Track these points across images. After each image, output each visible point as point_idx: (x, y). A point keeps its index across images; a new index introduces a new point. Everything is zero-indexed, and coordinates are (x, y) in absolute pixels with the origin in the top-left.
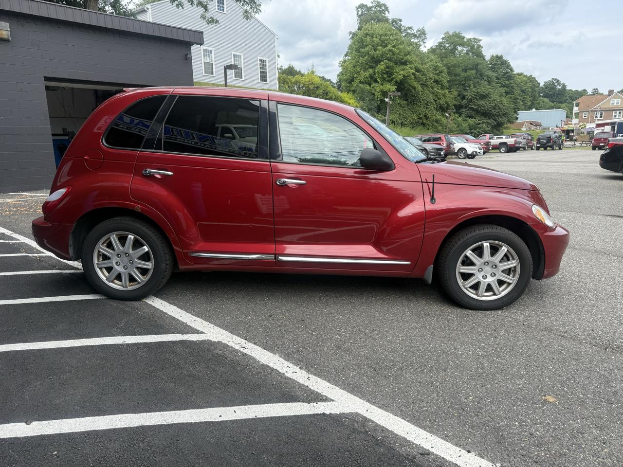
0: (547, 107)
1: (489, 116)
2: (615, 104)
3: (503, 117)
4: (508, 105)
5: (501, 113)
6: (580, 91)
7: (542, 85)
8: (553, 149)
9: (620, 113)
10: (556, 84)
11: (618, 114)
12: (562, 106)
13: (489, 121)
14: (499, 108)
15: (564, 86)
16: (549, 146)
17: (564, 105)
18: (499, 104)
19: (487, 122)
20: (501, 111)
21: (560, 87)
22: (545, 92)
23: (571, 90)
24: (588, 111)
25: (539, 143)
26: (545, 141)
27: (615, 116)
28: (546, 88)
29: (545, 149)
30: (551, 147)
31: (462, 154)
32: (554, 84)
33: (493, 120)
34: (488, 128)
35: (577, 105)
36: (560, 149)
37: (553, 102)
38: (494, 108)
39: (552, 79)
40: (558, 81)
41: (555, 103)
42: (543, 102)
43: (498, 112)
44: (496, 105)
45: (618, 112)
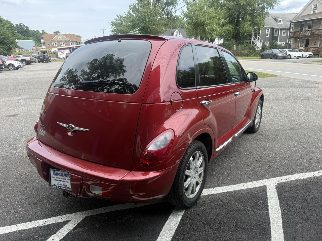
0: (22, 38)
1: (3, 43)
2: (60, 39)
3: (11, 44)
4: (13, 38)
5: (10, 42)
6: (36, 31)
7: (15, 26)
8: (48, 62)
9: (63, 43)
10: (23, 26)
11: (63, 44)
12: (30, 38)
13: (3, 46)
14: (8, 39)
15: (27, 27)
16: (45, 61)
17: (31, 38)
18: (7, 37)
19: (2, 47)
20: (10, 41)
21: (25, 28)
22: (17, 30)
23: (31, 30)
24: (49, 42)
25: (40, 59)
26: (42, 58)
27: (62, 45)
28: (18, 28)
29: (42, 62)
30: (46, 61)
31: (11, 68)
32: (21, 26)
33: (6, 46)
34: (5, 51)
35: (43, 38)
36: (50, 62)
37: (25, 36)
38: (5, 39)
39: (20, 23)
40: (23, 25)
41: (26, 37)
42: (19, 35)
43: (8, 41)
44: (5, 37)
45: (62, 43)
